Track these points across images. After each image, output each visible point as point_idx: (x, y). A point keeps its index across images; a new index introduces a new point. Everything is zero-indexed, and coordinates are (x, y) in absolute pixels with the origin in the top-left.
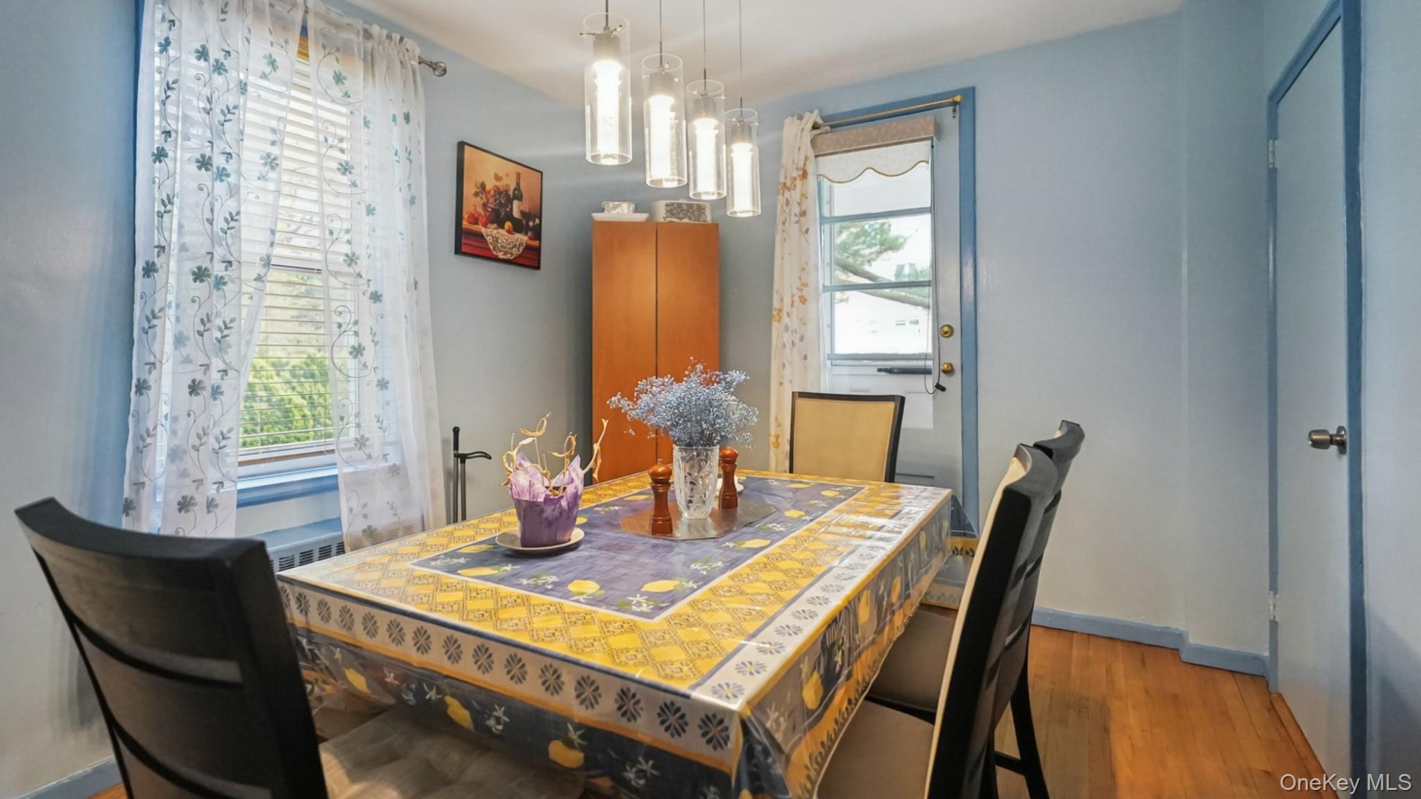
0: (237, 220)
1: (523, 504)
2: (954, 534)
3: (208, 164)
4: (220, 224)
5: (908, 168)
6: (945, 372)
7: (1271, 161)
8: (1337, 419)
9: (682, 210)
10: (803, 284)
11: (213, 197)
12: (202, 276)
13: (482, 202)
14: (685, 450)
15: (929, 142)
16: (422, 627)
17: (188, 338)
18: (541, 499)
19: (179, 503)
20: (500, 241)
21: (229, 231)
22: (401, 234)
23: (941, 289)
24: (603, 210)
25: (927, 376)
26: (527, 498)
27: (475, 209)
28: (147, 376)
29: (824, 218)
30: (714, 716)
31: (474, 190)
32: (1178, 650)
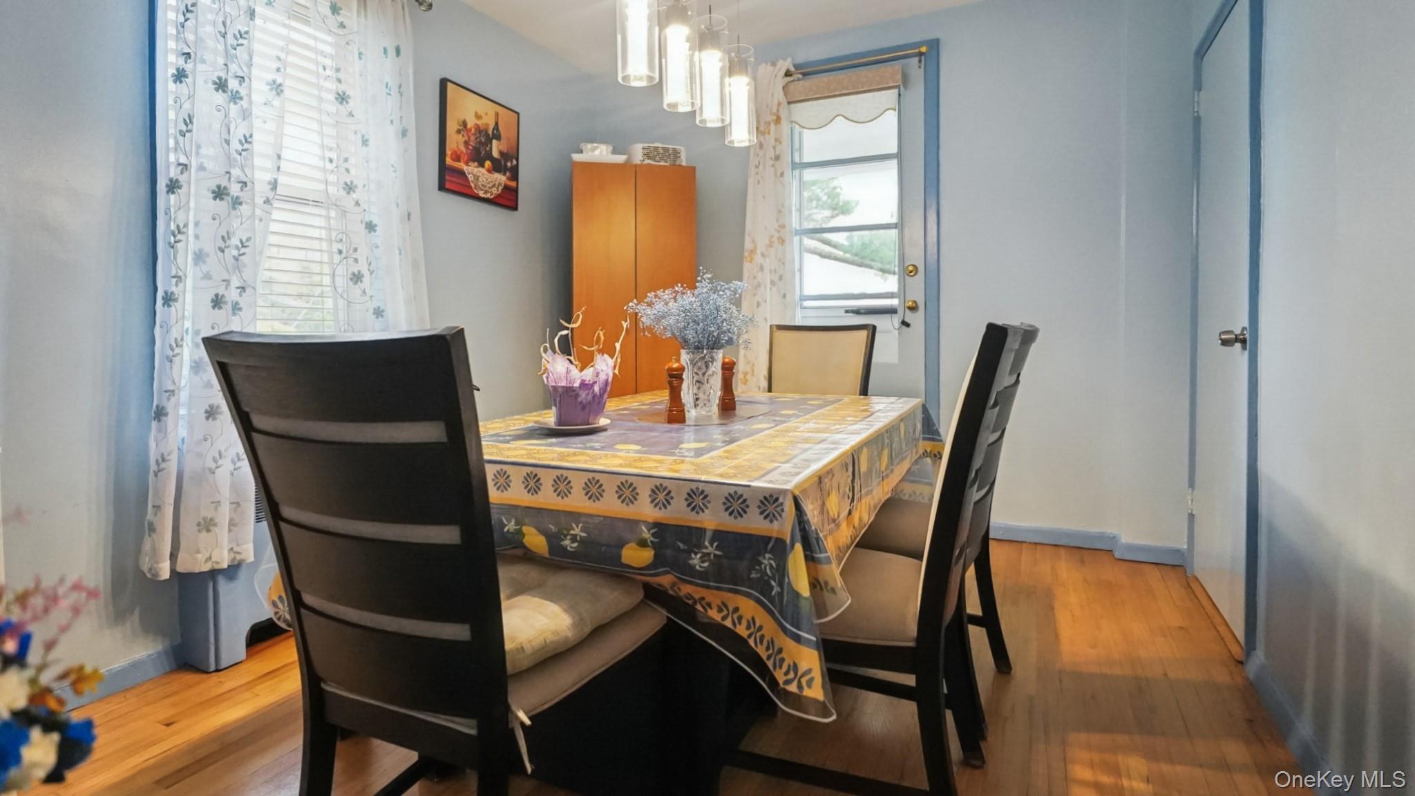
0: (250, 143)
1: (560, 390)
2: (924, 439)
3: (224, 86)
4: (235, 145)
5: (877, 115)
6: (911, 309)
7: (1196, 110)
8: (1240, 322)
9: (658, 154)
10: (780, 226)
11: (229, 120)
12: (221, 194)
13: (464, 140)
14: (693, 353)
15: (896, 91)
16: (502, 470)
17: (208, 255)
18: (577, 385)
19: (206, 412)
20: (480, 179)
21: (243, 153)
22: (393, 166)
23: (906, 230)
24: (581, 152)
25: (894, 315)
26: (564, 384)
27: (458, 147)
28: (174, 289)
29: (796, 163)
30: (771, 496)
31: (456, 127)
32: (1111, 551)
